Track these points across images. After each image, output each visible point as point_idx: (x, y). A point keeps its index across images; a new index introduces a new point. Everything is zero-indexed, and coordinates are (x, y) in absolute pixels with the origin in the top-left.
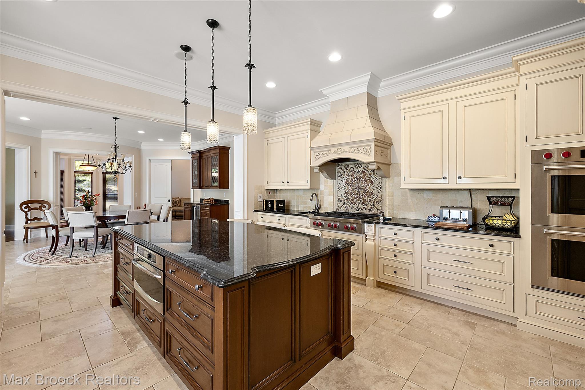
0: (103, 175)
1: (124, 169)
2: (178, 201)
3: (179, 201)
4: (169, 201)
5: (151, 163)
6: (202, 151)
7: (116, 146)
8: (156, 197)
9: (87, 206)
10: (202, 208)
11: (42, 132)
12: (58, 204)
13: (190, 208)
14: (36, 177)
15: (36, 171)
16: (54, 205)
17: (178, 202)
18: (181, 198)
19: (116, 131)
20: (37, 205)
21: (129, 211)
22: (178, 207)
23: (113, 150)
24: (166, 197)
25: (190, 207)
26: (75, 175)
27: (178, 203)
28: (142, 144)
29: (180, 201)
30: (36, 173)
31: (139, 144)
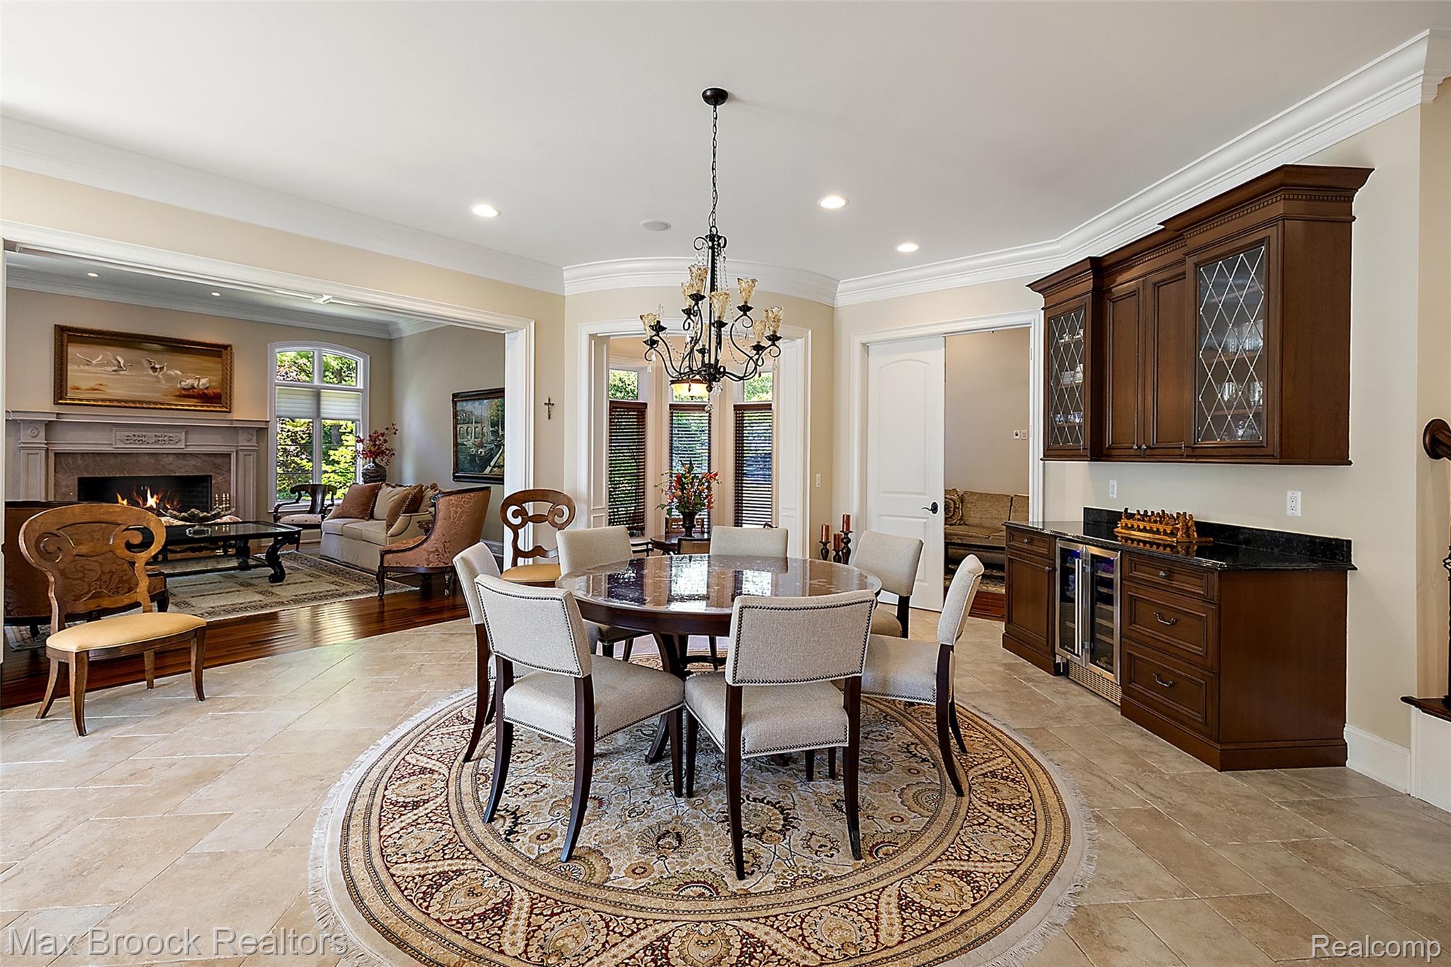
0: (737, 414)
1: (751, 358)
2: (955, 504)
3: (959, 505)
4: (934, 508)
5: (870, 358)
6: (1111, 261)
7: (712, 237)
8: (884, 492)
9: (687, 511)
10: (1135, 573)
11: (565, 274)
12: (602, 504)
13: (1042, 555)
14: (549, 418)
15: (549, 400)
16: (589, 507)
17: (955, 508)
18: (966, 493)
19: (714, 162)
20: (544, 508)
21: (742, 608)
22: (955, 525)
23: (703, 259)
24: (924, 494)
25: (1045, 551)
26: (672, 416)
27: (954, 511)
28: (840, 287)
29: (962, 502)
30: (549, 404)
31: (830, 285)
